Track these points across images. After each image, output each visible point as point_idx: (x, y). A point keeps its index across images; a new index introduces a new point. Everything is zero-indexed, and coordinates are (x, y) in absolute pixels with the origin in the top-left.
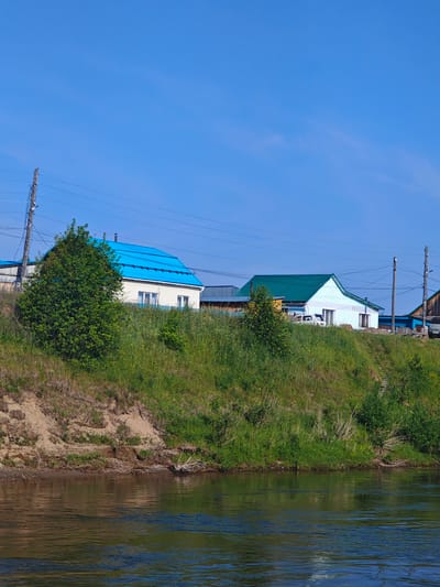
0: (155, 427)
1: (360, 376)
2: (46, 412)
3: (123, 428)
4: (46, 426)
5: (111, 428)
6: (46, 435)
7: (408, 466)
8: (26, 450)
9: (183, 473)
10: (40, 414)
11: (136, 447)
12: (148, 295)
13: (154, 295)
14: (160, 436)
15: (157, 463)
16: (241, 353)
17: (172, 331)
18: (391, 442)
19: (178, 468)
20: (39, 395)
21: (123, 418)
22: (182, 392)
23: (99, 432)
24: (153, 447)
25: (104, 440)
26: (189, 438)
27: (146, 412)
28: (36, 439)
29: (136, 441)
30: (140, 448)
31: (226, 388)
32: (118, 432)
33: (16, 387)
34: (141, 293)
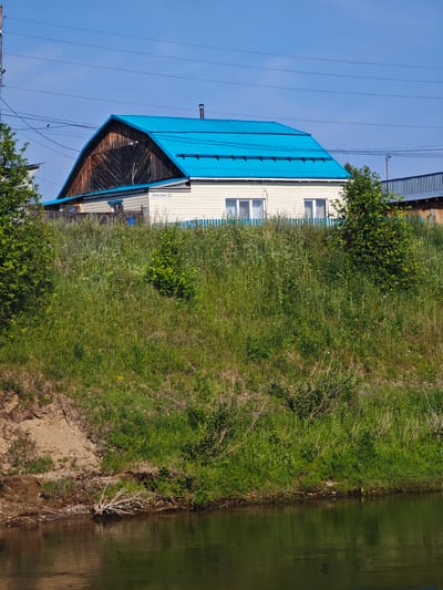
0: (90, 438)
3: (22, 444)
9: (105, 518)
11: (40, 476)
12: (245, 204)
13: (258, 202)
14: (97, 453)
15: (77, 501)
22: (165, 371)
24: (74, 474)
27: (74, 413)
29: (43, 465)
30: (48, 477)
31: (265, 356)
32: (11, 451)
34: (231, 202)
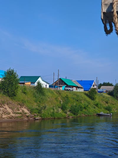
0: (28, 111)
1: (57, 99)
2: (10, 108)
3: (23, 111)
4: (11, 111)
5: (21, 111)
6: (11, 113)
7: (73, 117)
8: (9, 115)
9: (37, 120)
10: (9, 108)
14: (30, 112)
15: (31, 118)
16: (37, 95)
17: (25, 90)
18: (68, 113)
19: (36, 118)
20: (7, 105)
21: (22, 109)
23: (19, 112)
25: (20, 113)
26: (35, 113)
28: (10, 113)
29: (26, 113)
30: (27, 115)
33: (3, 103)
